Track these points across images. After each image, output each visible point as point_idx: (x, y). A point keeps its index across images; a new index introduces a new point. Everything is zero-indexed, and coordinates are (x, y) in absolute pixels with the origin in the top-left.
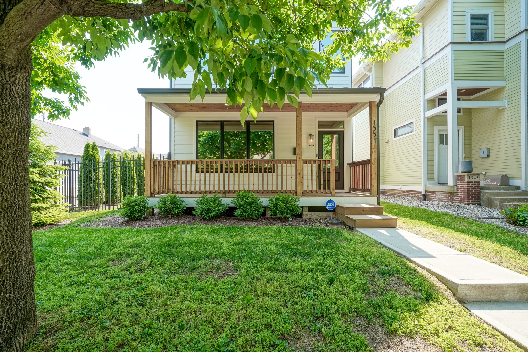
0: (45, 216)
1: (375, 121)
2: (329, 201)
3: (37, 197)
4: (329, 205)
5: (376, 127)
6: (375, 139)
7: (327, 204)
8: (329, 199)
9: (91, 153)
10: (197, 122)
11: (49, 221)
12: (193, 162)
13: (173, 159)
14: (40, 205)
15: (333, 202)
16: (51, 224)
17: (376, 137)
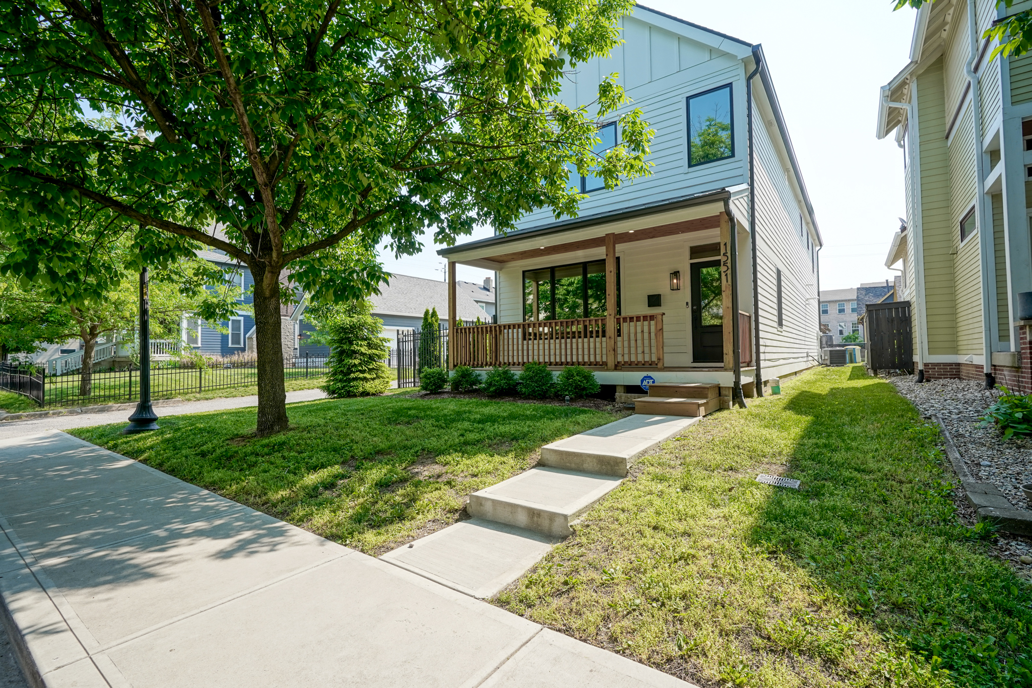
0: (369, 386)
1: (725, 244)
2: (645, 377)
3: (364, 368)
4: (645, 383)
5: (729, 255)
6: (726, 275)
7: (642, 381)
8: (645, 374)
9: (430, 321)
10: (524, 272)
11: (372, 391)
12: (519, 326)
13: (498, 323)
14: (367, 375)
15: (652, 379)
16: (373, 395)
17: (729, 272)
